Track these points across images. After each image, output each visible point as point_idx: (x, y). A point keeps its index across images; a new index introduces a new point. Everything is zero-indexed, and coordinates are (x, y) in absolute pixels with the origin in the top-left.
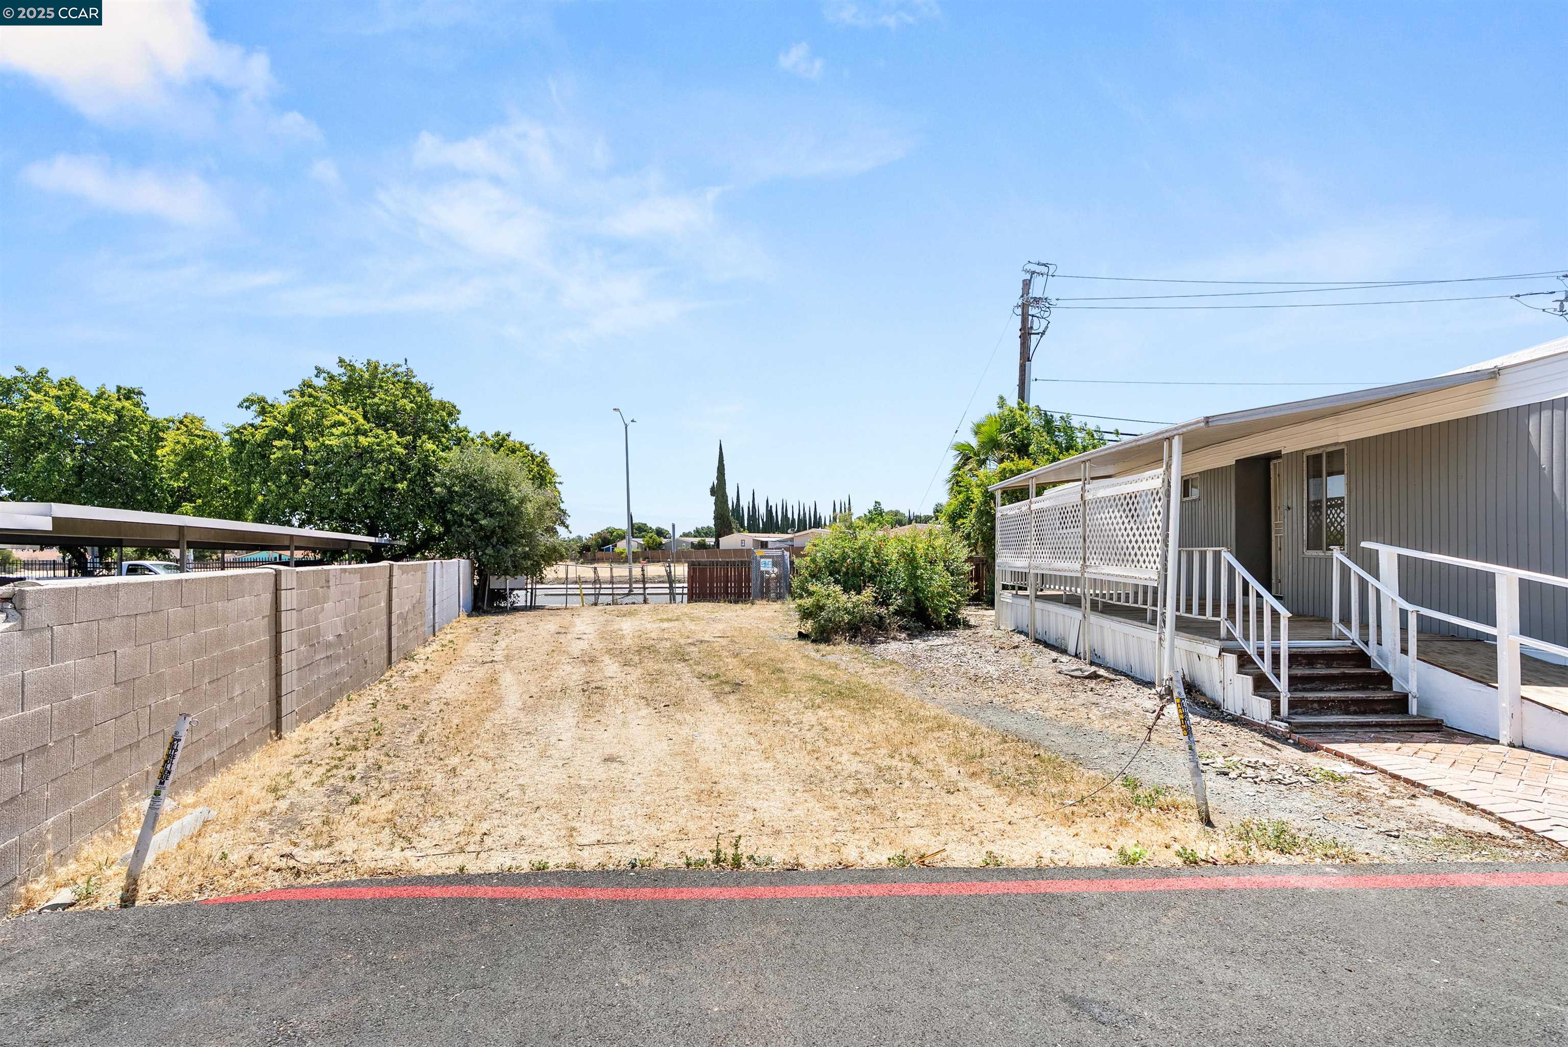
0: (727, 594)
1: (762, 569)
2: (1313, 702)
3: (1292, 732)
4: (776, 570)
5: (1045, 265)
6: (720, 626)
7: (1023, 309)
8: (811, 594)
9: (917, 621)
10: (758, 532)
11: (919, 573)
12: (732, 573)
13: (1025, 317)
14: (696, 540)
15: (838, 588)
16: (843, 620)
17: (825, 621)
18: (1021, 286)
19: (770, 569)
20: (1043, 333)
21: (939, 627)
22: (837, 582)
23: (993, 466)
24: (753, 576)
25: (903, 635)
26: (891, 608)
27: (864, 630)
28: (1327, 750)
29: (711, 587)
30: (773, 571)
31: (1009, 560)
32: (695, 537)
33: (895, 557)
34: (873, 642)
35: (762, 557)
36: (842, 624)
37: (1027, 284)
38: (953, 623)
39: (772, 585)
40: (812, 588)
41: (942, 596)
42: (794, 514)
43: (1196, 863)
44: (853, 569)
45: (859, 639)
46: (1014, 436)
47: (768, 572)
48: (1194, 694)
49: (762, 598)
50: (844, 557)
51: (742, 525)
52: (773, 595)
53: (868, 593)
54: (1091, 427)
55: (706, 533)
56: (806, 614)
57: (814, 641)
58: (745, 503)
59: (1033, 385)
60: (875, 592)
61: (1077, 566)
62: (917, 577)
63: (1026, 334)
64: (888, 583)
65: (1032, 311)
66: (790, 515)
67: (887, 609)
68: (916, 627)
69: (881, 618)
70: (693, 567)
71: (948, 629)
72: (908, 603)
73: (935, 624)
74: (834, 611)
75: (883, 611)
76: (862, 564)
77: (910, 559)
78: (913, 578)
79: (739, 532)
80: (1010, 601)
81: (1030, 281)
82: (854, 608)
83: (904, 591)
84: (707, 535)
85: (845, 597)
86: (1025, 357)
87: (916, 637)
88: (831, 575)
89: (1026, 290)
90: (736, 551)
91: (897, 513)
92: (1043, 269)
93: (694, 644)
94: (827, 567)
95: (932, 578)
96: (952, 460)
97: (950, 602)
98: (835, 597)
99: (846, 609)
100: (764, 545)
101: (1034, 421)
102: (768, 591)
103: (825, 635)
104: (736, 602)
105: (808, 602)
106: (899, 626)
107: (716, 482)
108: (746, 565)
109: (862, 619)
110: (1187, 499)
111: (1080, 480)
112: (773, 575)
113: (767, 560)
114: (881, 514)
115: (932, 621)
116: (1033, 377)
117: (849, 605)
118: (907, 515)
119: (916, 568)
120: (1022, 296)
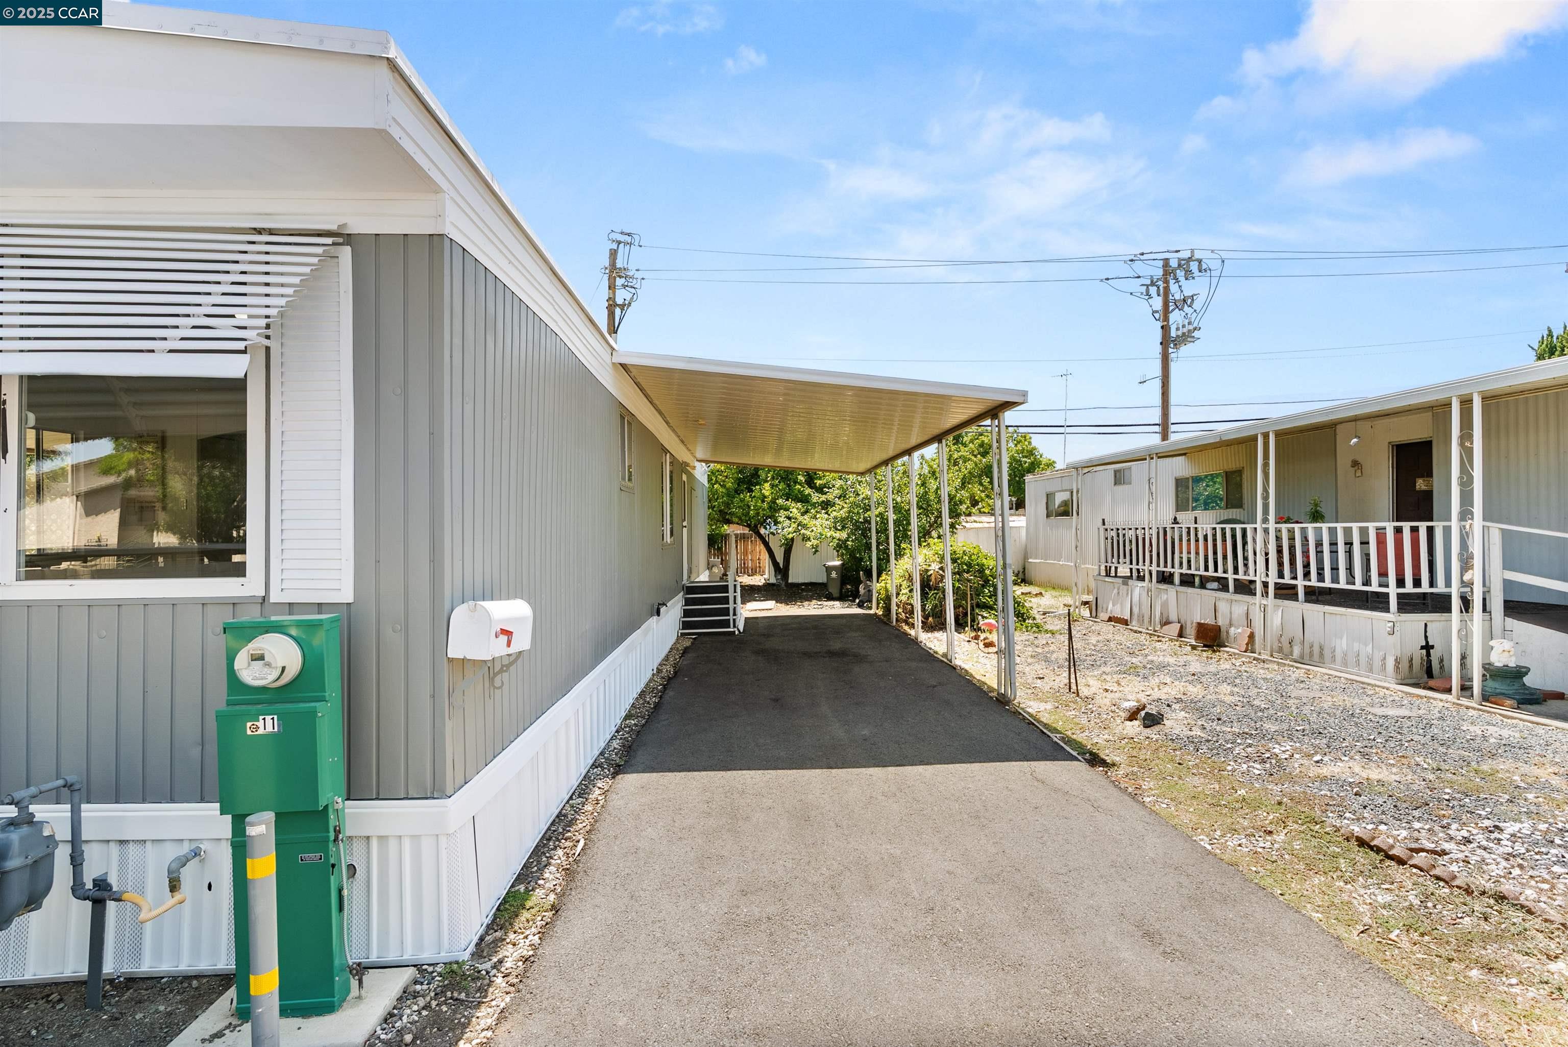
5: (629, 235)
7: (609, 280)
13: (611, 288)
18: (608, 256)
20: (627, 307)
37: (613, 254)
63: (612, 306)
65: (617, 280)
81: (616, 250)
89: (612, 260)
92: (628, 239)
120: (609, 267)
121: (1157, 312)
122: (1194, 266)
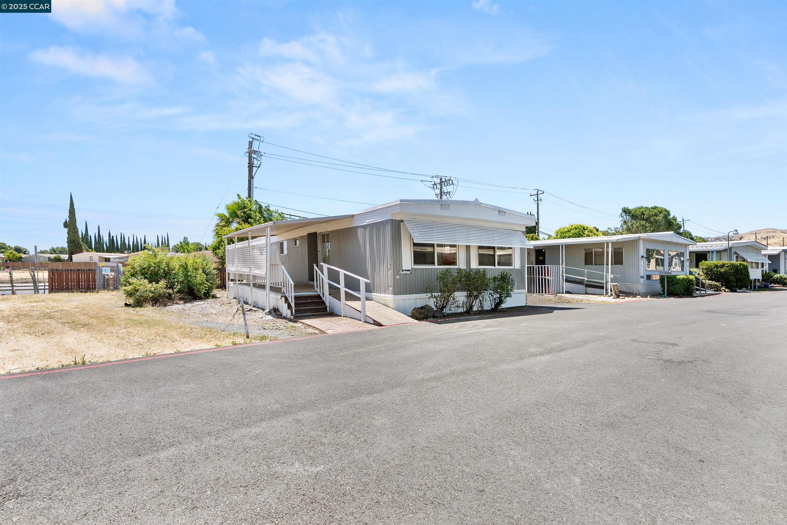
0: (79, 288)
1: (103, 273)
2: (302, 310)
3: (294, 318)
4: (113, 274)
5: (259, 136)
6: (75, 304)
7: (249, 154)
8: (130, 284)
9: (189, 295)
10: (103, 252)
11: (189, 274)
12: (82, 277)
13: (250, 158)
14: (53, 256)
15: (146, 281)
16: (149, 296)
17: (139, 296)
18: (248, 143)
19: (109, 273)
20: (259, 167)
21: (200, 299)
22: (146, 278)
23: (234, 225)
24: (97, 277)
25: (182, 302)
26: (175, 290)
27: (161, 300)
28: (301, 322)
29: (67, 284)
30: (112, 275)
31: (230, 268)
32: (51, 253)
33: (177, 267)
34: (165, 305)
35: (103, 267)
36: (148, 297)
37: (251, 144)
38: (207, 295)
39: (111, 282)
40: (130, 280)
41: (202, 284)
42: (129, 241)
43: (236, 344)
44: (155, 272)
45: (158, 304)
46: (245, 213)
47: (107, 275)
48: (276, 312)
49: (104, 290)
50: (150, 266)
51: (90, 247)
52: (111, 288)
53: (163, 283)
54: (280, 211)
55: (62, 251)
56: (130, 294)
57: (133, 307)
58: (92, 233)
59: (255, 190)
60: (166, 283)
61: (248, 270)
62: (188, 276)
63: (251, 166)
64: (174, 279)
65: (253, 156)
66: (127, 242)
67: (173, 290)
68: (188, 298)
69: (170, 295)
70: (52, 272)
71: (205, 299)
72: (184, 287)
73: (198, 297)
74: (144, 292)
75: (171, 291)
76: (159, 270)
77: (185, 267)
78: (186, 276)
79: (88, 251)
80: (232, 286)
81: (252, 142)
82: (155, 290)
83: (182, 282)
84: (61, 252)
85: (150, 285)
86: (251, 177)
87: (188, 302)
88: (142, 275)
89: (250, 146)
90: (85, 263)
91: (198, 244)
92: (258, 138)
93: (57, 312)
94: (141, 271)
95: (196, 276)
96: (216, 220)
97: (206, 287)
98: (144, 285)
99: (150, 291)
100: (107, 260)
101: (254, 207)
102: (108, 285)
103: (140, 304)
104: (85, 292)
105: (129, 288)
106: (179, 298)
107: (68, 219)
108: (93, 271)
109: (160, 295)
110: (296, 246)
111: (266, 236)
112: (111, 277)
113: (107, 268)
114: (188, 244)
115: (197, 296)
116: (255, 186)
117: (153, 289)
118: (205, 245)
119: (188, 272)
120: (249, 148)
121: (438, 194)
122: (451, 182)
